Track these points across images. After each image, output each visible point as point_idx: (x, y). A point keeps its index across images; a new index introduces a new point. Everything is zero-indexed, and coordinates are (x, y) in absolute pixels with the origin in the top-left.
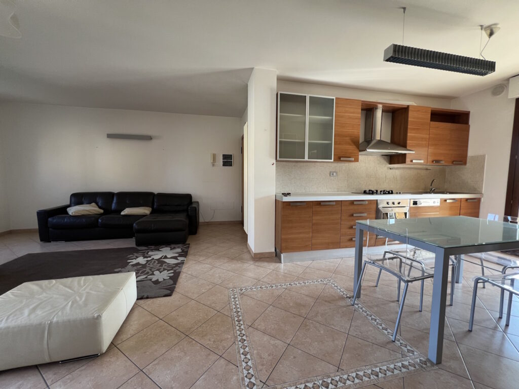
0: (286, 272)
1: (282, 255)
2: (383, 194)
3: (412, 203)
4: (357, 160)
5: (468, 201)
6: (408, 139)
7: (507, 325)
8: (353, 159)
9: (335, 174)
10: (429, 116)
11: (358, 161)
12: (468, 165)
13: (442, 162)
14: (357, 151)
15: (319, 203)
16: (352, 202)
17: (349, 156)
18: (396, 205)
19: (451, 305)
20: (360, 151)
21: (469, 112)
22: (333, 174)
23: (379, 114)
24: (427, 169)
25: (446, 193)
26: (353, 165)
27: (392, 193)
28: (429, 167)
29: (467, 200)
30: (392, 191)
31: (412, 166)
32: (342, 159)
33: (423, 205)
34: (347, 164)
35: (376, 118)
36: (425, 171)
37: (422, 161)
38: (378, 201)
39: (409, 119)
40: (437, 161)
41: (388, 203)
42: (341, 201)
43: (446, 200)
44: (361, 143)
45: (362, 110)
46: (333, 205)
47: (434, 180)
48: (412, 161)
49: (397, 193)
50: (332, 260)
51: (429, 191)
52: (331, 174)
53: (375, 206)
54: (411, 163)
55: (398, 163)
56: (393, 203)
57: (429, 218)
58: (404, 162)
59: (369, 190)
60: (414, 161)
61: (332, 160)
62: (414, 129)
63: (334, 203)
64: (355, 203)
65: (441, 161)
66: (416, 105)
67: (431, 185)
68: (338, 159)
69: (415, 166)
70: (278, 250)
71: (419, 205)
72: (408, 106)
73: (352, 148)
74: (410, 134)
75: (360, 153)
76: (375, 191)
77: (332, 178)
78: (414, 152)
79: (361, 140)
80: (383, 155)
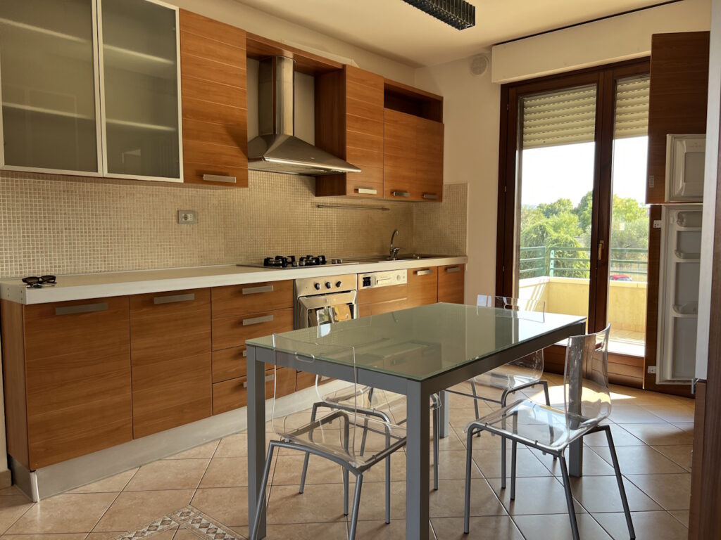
0: (48, 528)
1: (35, 478)
2: (306, 265)
3: (361, 281)
4: (243, 183)
5: (449, 270)
6: (347, 141)
7: (513, 500)
8: (235, 180)
9: (190, 217)
10: (382, 95)
11: (246, 185)
12: (444, 200)
13: (406, 194)
14: (241, 159)
15: (148, 300)
16: (238, 290)
17: (224, 171)
18: (333, 289)
19: (436, 490)
20: (251, 160)
21: (442, 98)
22: (186, 218)
23: (287, 72)
24: (384, 209)
25: (416, 258)
26: (237, 193)
27: (324, 262)
28: (387, 205)
29: (446, 268)
30: (323, 257)
31: (358, 202)
32: (206, 177)
33: (381, 284)
34: (220, 192)
35: (281, 81)
36: (380, 211)
37: (374, 192)
38: (297, 282)
39: (348, 97)
40: (399, 193)
41: (316, 286)
42: (210, 289)
43: (416, 272)
44: (251, 141)
45: (249, 56)
46: (188, 303)
47: (395, 231)
48: (356, 190)
49: (333, 262)
50: (193, 451)
51: (388, 254)
52: (181, 216)
53: (289, 296)
54: (356, 195)
55: (332, 194)
56: (327, 285)
57: (392, 313)
58: (341, 191)
59: (277, 258)
60: (361, 191)
61: (181, 180)
62: (357, 120)
63: (191, 297)
64: (245, 291)
65: (406, 192)
66: (358, 67)
67: (392, 243)
68: (197, 176)
69: (364, 202)
70: (18, 464)
71: (374, 286)
72: (344, 66)
73: (230, 151)
74: (351, 131)
75: (251, 165)
76: (290, 260)
77: (184, 227)
78: (359, 171)
79: (252, 132)
80: (301, 174)
